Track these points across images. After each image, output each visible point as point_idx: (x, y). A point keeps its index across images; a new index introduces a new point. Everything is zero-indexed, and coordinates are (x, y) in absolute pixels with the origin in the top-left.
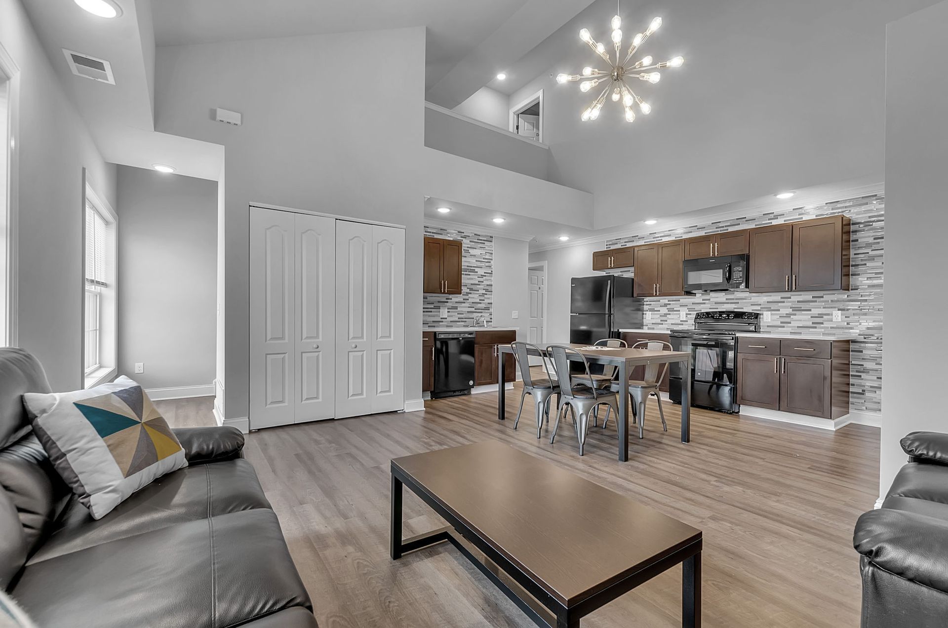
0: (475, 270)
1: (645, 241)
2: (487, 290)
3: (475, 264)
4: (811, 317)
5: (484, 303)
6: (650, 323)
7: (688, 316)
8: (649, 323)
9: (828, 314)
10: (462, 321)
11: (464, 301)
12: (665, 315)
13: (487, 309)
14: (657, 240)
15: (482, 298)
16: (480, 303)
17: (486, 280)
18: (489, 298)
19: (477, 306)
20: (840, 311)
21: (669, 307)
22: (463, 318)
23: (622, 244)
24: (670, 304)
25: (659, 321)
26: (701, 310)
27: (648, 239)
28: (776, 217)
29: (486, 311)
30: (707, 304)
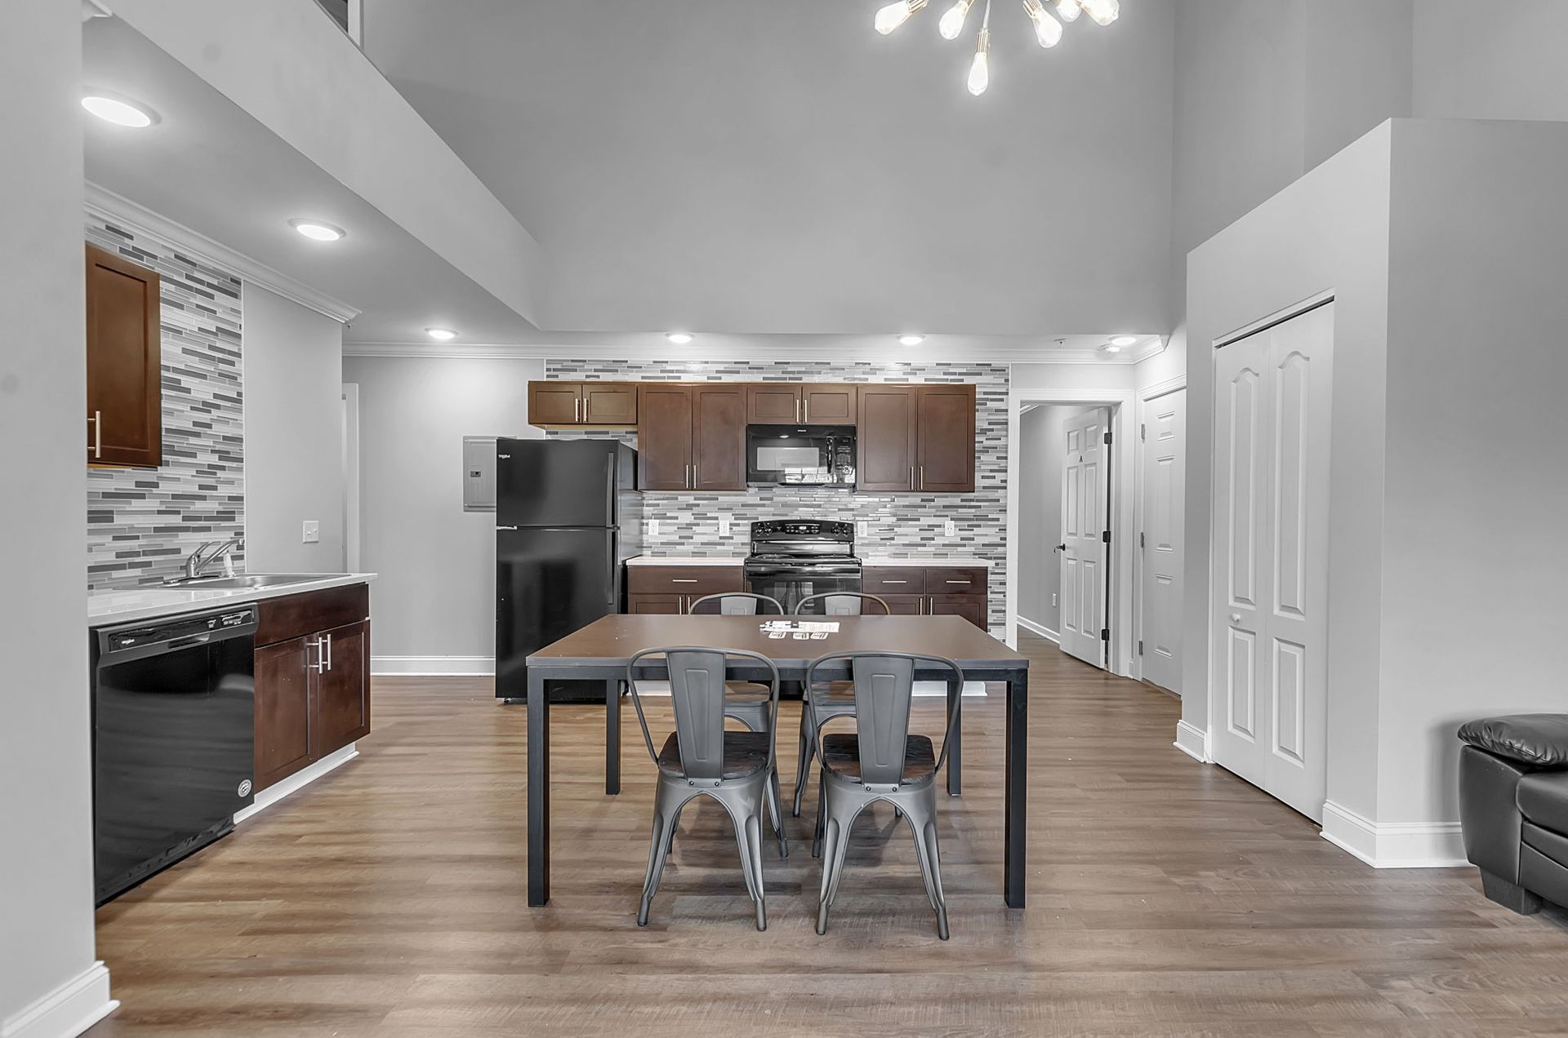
0: (179, 381)
1: (644, 375)
2: (224, 455)
3: (181, 362)
4: (920, 530)
5: (213, 498)
6: (657, 543)
7: (734, 528)
8: (654, 543)
9: (939, 526)
10: (133, 565)
11: (141, 490)
12: (689, 526)
13: (228, 516)
14: (669, 378)
15: (208, 481)
16: (203, 498)
17: (220, 420)
18: (231, 482)
19: (192, 508)
20: (953, 522)
21: (696, 510)
22: (137, 554)
23: (589, 374)
24: (698, 505)
25: (675, 538)
26: (757, 518)
27: (650, 372)
28: (874, 371)
29: (224, 524)
30: (769, 506)
